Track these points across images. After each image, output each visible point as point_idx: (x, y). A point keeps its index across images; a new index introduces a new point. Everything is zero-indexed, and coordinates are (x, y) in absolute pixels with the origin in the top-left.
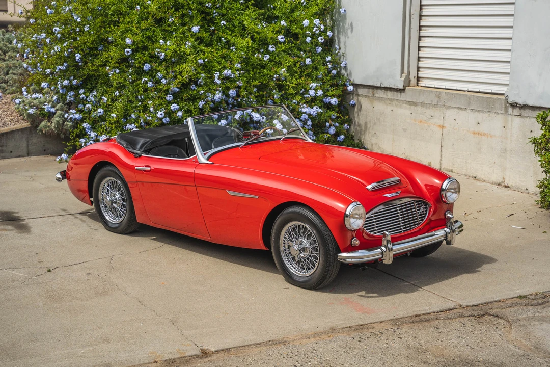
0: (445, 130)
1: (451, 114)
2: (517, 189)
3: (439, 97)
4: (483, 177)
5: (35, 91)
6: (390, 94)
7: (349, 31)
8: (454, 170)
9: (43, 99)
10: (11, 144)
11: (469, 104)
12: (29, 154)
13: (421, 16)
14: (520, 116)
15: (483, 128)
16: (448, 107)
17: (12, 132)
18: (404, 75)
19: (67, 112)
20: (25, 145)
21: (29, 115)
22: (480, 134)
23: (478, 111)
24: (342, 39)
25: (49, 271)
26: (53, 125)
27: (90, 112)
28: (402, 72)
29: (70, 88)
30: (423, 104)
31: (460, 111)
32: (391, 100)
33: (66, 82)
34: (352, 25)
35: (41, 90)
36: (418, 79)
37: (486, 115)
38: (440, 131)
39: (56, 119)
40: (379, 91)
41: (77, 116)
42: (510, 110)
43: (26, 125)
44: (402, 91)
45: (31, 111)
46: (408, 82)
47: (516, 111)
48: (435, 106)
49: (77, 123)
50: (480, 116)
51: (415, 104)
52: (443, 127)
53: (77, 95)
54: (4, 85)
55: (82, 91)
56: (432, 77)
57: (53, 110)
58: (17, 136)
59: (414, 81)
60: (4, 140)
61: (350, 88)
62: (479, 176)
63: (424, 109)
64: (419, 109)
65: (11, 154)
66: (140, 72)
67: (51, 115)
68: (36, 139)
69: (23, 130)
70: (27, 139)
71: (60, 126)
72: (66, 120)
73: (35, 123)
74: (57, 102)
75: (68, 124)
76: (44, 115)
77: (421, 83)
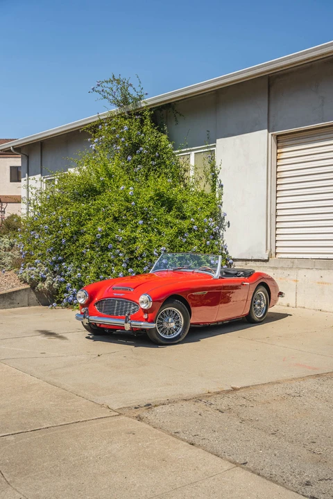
0: (299, 283)
1: (302, 273)
3: (293, 264)
4: (326, 309)
5: (30, 266)
6: (258, 263)
7: (227, 227)
8: (306, 307)
9: (37, 270)
10: (18, 298)
11: (314, 266)
12: (29, 305)
13: (276, 216)
15: (324, 280)
16: (300, 269)
17: (20, 290)
18: (269, 251)
19: (54, 277)
20: (27, 299)
21: (31, 279)
22: (323, 283)
23: (321, 269)
24: (222, 232)
26: (46, 285)
27: (70, 276)
28: (267, 249)
29: (55, 263)
30: (282, 268)
31: (309, 270)
32: (259, 267)
33: (54, 258)
34: (229, 223)
35: (35, 265)
36: (276, 253)
37: (326, 271)
38: (294, 283)
39: (47, 282)
40: (250, 262)
41: (62, 279)
44: (267, 261)
45: (32, 277)
46: (270, 256)
48: (291, 268)
49: (61, 284)
50: (322, 273)
51: (276, 268)
52: (297, 281)
53: (61, 267)
54: (2, 266)
55: (63, 264)
56: (284, 252)
57: (45, 276)
58: (22, 293)
59: (274, 255)
60: (14, 296)
61: (231, 261)
62: (323, 309)
63: (283, 271)
64: (280, 271)
65: (19, 305)
66: (105, 249)
67: (44, 280)
68: (33, 296)
69: (26, 289)
70: (28, 295)
71: (50, 286)
72: (54, 282)
73: (33, 285)
74: (47, 271)
75: (56, 285)
76: (39, 280)
77: (278, 256)
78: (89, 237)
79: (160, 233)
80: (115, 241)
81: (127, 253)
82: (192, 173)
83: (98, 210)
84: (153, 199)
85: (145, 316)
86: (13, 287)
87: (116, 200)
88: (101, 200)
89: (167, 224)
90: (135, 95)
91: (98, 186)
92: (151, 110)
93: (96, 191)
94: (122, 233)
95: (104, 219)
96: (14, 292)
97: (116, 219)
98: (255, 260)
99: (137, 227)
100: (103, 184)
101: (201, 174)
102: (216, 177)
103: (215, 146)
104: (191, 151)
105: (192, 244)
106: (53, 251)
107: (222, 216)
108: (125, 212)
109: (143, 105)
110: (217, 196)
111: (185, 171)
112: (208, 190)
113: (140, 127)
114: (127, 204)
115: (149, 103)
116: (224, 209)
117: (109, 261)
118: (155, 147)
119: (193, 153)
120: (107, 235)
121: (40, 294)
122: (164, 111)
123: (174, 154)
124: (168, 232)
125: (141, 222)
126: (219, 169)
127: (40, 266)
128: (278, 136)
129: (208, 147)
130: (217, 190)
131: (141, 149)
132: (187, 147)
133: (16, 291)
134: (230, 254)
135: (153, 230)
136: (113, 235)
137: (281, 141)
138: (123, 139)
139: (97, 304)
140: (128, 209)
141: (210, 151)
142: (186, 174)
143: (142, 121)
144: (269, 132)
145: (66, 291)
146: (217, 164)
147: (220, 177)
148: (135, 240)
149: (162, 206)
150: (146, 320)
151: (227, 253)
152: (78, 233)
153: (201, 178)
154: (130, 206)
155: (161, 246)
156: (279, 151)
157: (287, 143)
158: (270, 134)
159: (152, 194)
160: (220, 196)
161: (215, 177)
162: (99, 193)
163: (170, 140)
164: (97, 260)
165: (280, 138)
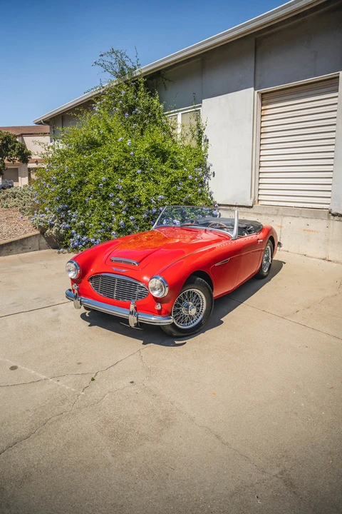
0: (283, 229)
1: (287, 220)
2: (337, 262)
3: (278, 210)
4: (311, 255)
5: (41, 213)
6: (242, 209)
7: (212, 177)
8: (289, 250)
9: (46, 217)
10: (30, 244)
11: (301, 214)
12: (40, 249)
13: (260, 167)
14: (340, 220)
15: (310, 228)
16: (285, 216)
17: (30, 237)
18: (253, 198)
19: (60, 224)
20: (37, 244)
21: (40, 226)
22: (309, 231)
23: (307, 218)
24: (207, 181)
25: (93, 380)
26: (54, 231)
27: (75, 223)
28: (251, 197)
29: (62, 210)
30: (266, 214)
31: (294, 218)
32: (243, 212)
33: (61, 206)
34: (214, 173)
35: (45, 212)
36: (259, 200)
37: (314, 220)
38: (279, 229)
39: (55, 228)
40: (235, 208)
41: (67, 226)
42: (332, 217)
43: (38, 232)
44: (252, 207)
45: (42, 224)
46: (254, 202)
47: (337, 218)
48: (276, 215)
49: (67, 230)
50: (308, 221)
51: (260, 214)
52: (281, 227)
53: (67, 214)
55: (69, 211)
56: (266, 199)
57: (53, 223)
58: (33, 239)
59: (257, 202)
60: (25, 242)
61: (216, 205)
62: (308, 254)
63: (267, 217)
64: (263, 217)
65: (31, 249)
66: (106, 198)
67: (52, 226)
68: (43, 240)
69: (36, 235)
70: (39, 241)
71: (57, 232)
72: (60, 228)
73: (43, 231)
74: (55, 218)
75: (62, 231)
76: (48, 226)
77: (261, 203)
78: (91, 187)
79: (156, 182)
80: (114, 189)
81: (127, 200)
82: (179, 131)
83: (99, 161)
84: (148, 150)
85: (158, 307)
86: (25, 233)
87: (115, 151)
88: (102, 152)
89: (162, 173)
90: (130, 65)
91: (98, 139)
92: (144, 77)
93: (97, 144)
94: (121, 183)
95: (105, 169)
96: (25, 238)
97: (116, 169)
98: (239, 206)
99: (135, 176)
100: (104, 137)
101: (188, 131)
102: (202, 133)
103: (201, 106)
104: (178, 112)
105: (186, 192)
106: (61, 199)
107: (208, 166)
108: (124, 162)
109: (138, 74)
110: (203, 149)
111: (173, 129)
112: (194, 144)
113: (135, 91)
114: (125, 155)
115: (143, 72)
116: (209, 161)
117: (110, 209)
118: (148, 109)
119: (180, 113)
120: (108, 185)
121: (49, 239)
122: (155, 80)
123: (164, 115)
124: (164, 181)
125: (139, 171)
126: (205, 125)
127: (49, 213)
128: (262, 94)
129: (194, 108)
130: (202, 144)
131: (137, 110)
132: (175, 108)
133: (27, 238)
134: (215, 200)
135: (149, 179)
136: (114, 185)
137: (265, 98)
138: (121, 102)
139: (91, 279)
140: (127, 159)
141: (196, 111)
142: (174, 132)
143: (137, 86)
144: (255, 90)
145: (72, 237)
146: (203, 122)
147: (205, 133)
148: (133, 189)
149: (157, 157)
150: (159, 313)
151: (212, 199)
152: (81, 183)
153: (187, 135)
154: (128, 156)
155: (158, 194)
156: (263, 108)
157: (271, 101)
158: (256, 92)
159: (147, 146)
160: (206, 149)
161: (200, 133)
162: (101, 145)
163: (161, 102)
164: (99, 208)
165: (265, 96)
